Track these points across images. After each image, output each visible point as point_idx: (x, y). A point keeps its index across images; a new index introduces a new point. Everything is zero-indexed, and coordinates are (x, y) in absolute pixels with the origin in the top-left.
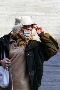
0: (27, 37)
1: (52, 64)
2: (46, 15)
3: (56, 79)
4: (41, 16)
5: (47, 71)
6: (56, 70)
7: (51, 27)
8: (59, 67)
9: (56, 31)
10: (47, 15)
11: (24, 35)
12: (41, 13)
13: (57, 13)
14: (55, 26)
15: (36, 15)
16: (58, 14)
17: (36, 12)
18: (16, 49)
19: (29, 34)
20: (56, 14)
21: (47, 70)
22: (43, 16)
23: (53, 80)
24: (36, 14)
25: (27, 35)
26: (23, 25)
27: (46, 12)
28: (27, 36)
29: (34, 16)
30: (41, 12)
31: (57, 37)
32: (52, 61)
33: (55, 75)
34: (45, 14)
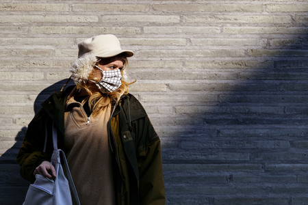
0: (111, 87)
1: (204, 157)
2: (181, 21)
3: (216, 197)
4: (168, 25)
5: (188, 178)
6: (216, 174)
7: (198, 55)
8: (221, 165)
9: (210, 65)
10: (184, 21)
11: (103, 82)
12: (168, 17)
13: (213, 16)
14: (209, 51)
15: (153, 24)
16: (216, 18)
17: (153, 14)
18: (82, 122)
19: (116, 78)
20: (209, 19)
21: (189, 175)
22: (174, 24)
23: (205, 201)
24: (154, 21)
25: (112, 81)
26: (98, 58)
27: (181, 14)
28: (111, 85)
29: (147, 26)
30: (168, 14)
31: (215, 82)
32: (202, 149)
33: (213, 187)
34: (179, 18)
